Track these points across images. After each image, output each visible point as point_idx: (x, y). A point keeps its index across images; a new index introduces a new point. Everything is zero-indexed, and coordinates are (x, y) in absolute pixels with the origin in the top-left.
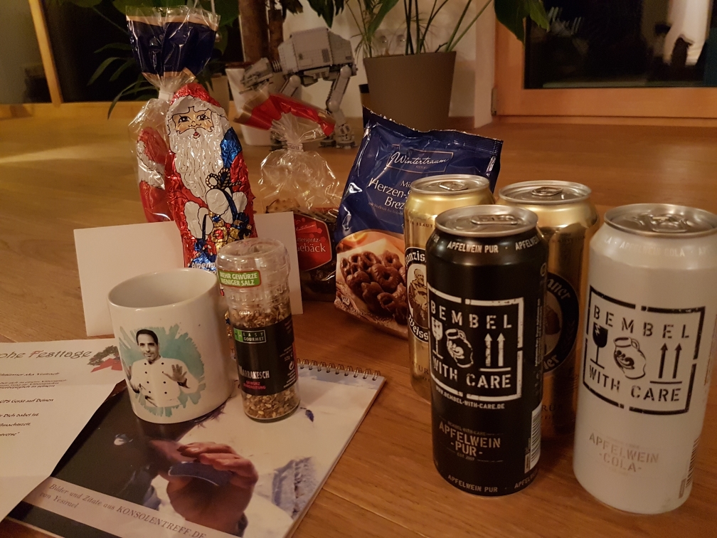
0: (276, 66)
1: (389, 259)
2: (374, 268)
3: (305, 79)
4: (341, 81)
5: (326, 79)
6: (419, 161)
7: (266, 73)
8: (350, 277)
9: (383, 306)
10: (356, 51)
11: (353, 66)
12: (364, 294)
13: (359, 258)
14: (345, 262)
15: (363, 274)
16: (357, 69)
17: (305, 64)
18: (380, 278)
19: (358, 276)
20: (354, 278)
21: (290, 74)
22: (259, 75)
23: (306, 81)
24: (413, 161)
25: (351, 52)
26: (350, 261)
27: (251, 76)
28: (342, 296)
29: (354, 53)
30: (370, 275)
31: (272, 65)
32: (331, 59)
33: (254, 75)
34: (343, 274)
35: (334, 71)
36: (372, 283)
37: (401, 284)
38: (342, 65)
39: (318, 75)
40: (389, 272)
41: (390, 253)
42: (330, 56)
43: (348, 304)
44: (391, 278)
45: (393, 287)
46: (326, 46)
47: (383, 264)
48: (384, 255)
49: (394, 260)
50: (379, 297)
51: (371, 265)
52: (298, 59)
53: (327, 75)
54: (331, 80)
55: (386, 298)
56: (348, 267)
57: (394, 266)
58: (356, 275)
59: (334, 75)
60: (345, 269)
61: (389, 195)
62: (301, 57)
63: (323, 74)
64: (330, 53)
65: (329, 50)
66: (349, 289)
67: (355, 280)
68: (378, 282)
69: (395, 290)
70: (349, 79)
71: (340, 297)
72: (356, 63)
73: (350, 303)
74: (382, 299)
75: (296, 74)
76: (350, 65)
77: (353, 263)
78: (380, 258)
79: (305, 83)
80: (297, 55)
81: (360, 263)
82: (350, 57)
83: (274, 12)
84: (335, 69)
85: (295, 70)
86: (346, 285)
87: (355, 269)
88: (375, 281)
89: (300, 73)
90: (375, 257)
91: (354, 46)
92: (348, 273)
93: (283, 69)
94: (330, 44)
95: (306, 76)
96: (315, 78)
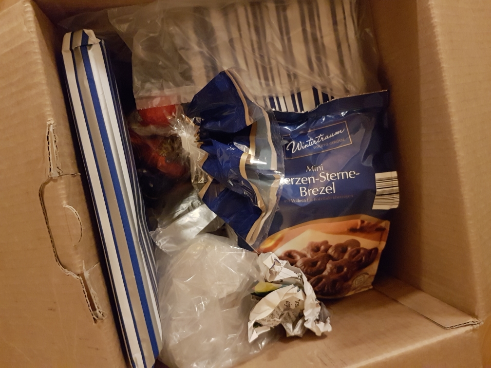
1: (316, 249)
24: (308, 143)
37: (330, 261)
40: (316, 260)
47: (309, 256)
48: (308, 248)
49: (322, 248)
57: (322, 252)
69: (325, 269)
78: (304, 252)
90: (298, 253)
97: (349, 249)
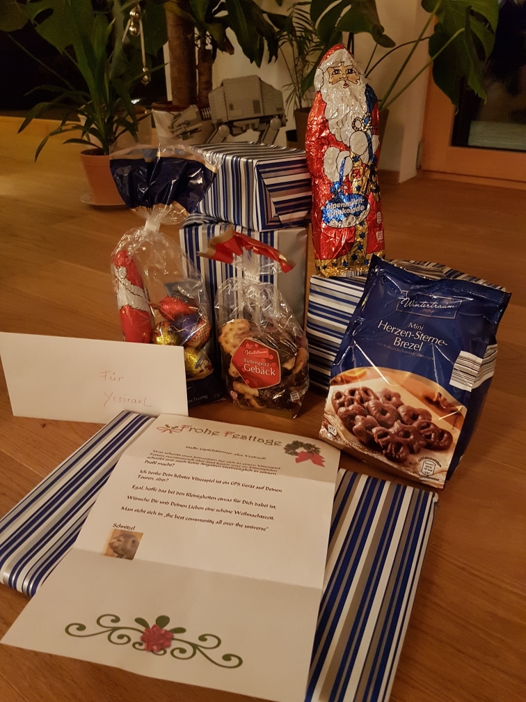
0: (206, 113)
1: (388, 397)
2: (371, 403)
3: (233, 129)
4: (271, 132)
5: (255, 130)
6: (426, 304)
7: (195, 122)
8: (342, 409)
9: (376, 440)
10: (287, 101)
11: (283, 118)
12: (355, 427)
13: (357, 392)
14: (339, 395)
15: (359, 408)
16: (287, 120)
17: (235, 114)
18: (376, 413)
19: (353, 409)
20: (347, 411)
21: (220, 123)
22: (188, 123)
23: (235, 131)
24: (421, 304)
25: (282, 104)
26: (346, 394)
27: (180, 125)
28: (329, 426)
29: (285, 104)
30: (368, 409)
31: (201, 114)
32: (262, 110)
33: (184, 124)
34: (334, 406)
35: (264, 122)
36: (368, 417)
37: (399, 421)
38: (272, 117)
39: (247, 127)
40: (386, 409)
41: (390, 391)
42: (261, 107)
43: (335, 434)
44: (388, 415)
45: (390, 423)
46: (257, 96)
47: (381, 400)
48: (382, 392)
49: (394, 399)
50: (374, 430)
51: (368, 400)
52: (228, 108)
53: (256, 127)
54: (259, 131)
55: (381, 432)
56: (342, 400)
57: (393, 404)
58: (350, 408)
59: (264, 126)
60: (338, 401)
61: (397, 336)
62: (231, 107)
63: (253, 125)
64: (261, 104)
65: (261, 101)
66: (340, 420)
67: (349, 413)
68: (374, 417)
69: (392, 426)
70: (278, 130)
71: (326, 427)
72: (286, 114)
73: (338, 433)
74: (377, 432)
75: (225, 124)
76: (280, 117)
77: (350, 397)
78: (378, 395)
79: (234, 133)
80: (228, 105)
81: (357, 397)
82: (281, 109)
83: (204, 52)
84: (265, 120)
85: (225, 120)
86: (337, 417)
87: (351, 402)
88: (372, 415)
89: (230, 124)
90: (373, 393)
91: (285, 97)
92: (342, 405)
93: (213, 118)
94: (262, 96)
95: (235, 127)
96: (244, 128)
97: (420, 418)
